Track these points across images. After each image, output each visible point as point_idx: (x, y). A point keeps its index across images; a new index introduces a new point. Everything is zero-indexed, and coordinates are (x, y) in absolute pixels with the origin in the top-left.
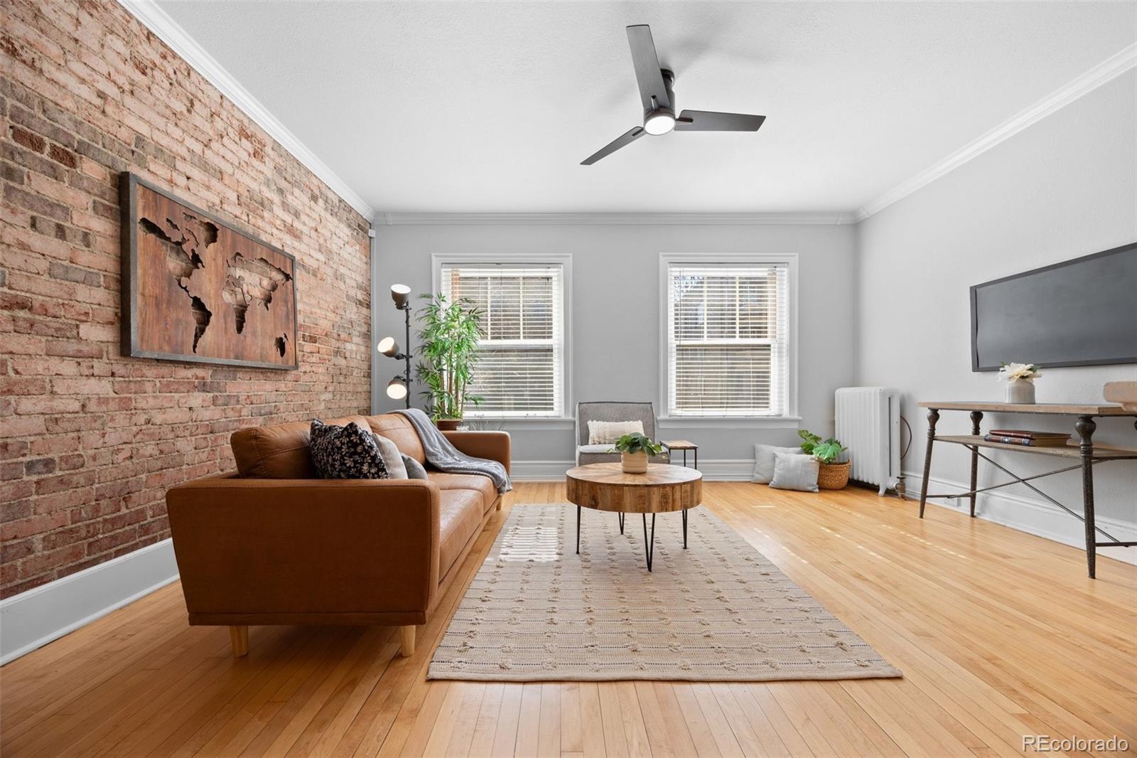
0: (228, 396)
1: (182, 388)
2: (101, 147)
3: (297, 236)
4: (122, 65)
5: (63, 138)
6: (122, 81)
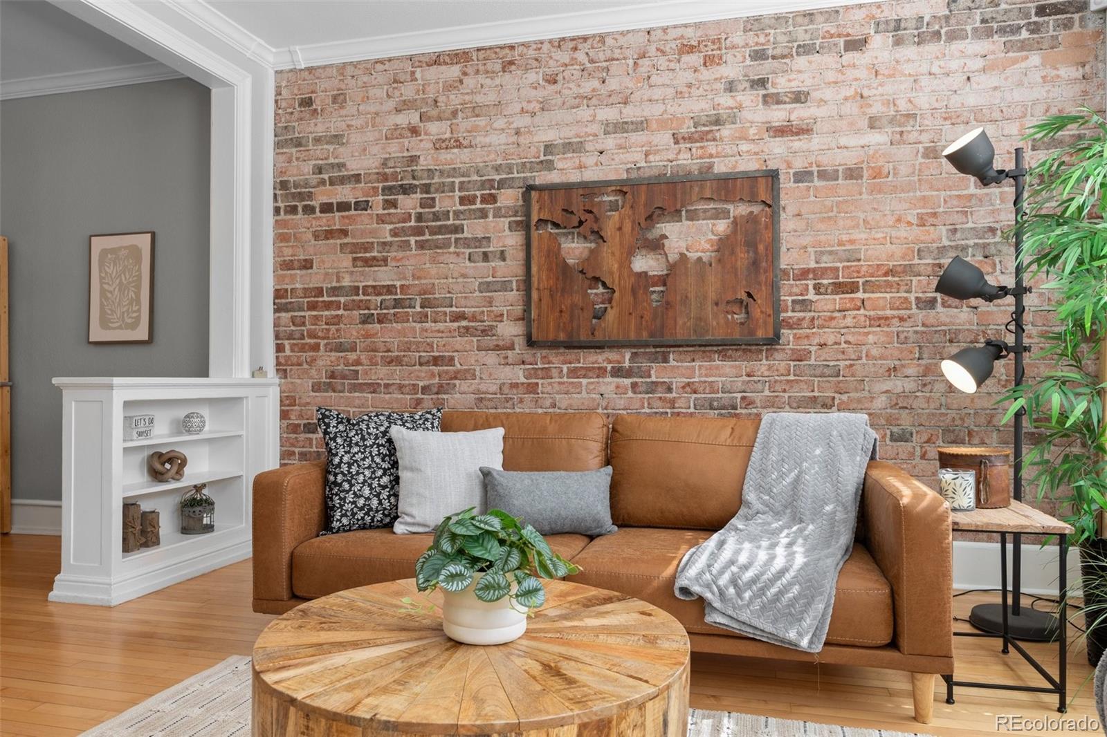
0: (653, 382)
1: (590, 374)
2: (516, 175)
3: (803, 131)
4: (534, 93)
5: (487, 186)
6: (535, 106)
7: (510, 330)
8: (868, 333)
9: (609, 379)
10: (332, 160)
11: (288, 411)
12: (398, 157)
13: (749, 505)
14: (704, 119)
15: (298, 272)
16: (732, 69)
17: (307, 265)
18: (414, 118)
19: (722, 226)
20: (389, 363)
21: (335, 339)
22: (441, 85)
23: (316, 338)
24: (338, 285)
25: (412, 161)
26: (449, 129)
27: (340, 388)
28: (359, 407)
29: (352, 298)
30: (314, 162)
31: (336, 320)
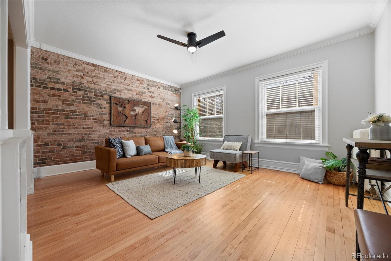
0: (133, 132)
1: (122, 131)
2: (107, 93)
3: (153, 97)
4: (111, 78)
5: (101, 94)
6: (111, 81)
7: (106, 123)
8: (160, 126)
9: (126, 132)
10: (54, 77)
11: (37, 141)
12: (77, 82)
13: (166, 147)
14: (141, 92)
15: (41, 103)
16: (145, 85)
17: (45, 102)
18: (82, 75)
19: (143, 109)
20: (74, 128)
21: (56, 122)
22: (89, 69)
23: (48, 121)
24: (57, 109)
25: (81, 84)
26: (91, 80)
27: (58, 134)
28: (65, 139)
29: (62, 112)
30: (47, 76)
31: (57, 117)
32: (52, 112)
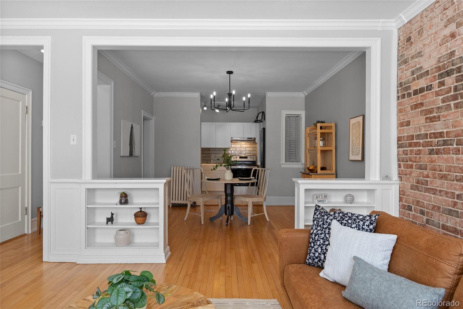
10: (417, 66)
11: (402, 197)
12: (445, 55)
15: (405, 127)
17: (408, 123)
18: (453, 28)
20: (441, 178)
21: (419, 162)
23: (412, 162)
24: (419, 133)
25: (452, 55)
27: (421, 189)
28: (428, 201)
29: (425, 140)
30: (411, 69)
31: (419, 152)
32: (415, 141)
